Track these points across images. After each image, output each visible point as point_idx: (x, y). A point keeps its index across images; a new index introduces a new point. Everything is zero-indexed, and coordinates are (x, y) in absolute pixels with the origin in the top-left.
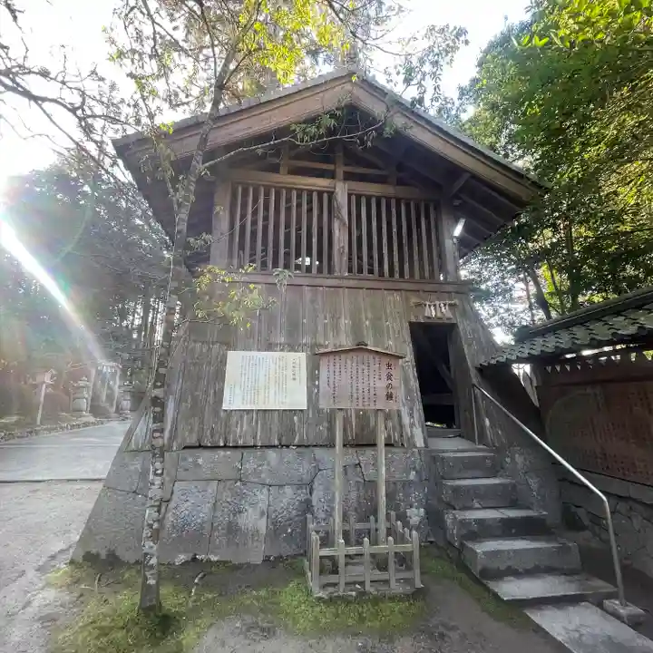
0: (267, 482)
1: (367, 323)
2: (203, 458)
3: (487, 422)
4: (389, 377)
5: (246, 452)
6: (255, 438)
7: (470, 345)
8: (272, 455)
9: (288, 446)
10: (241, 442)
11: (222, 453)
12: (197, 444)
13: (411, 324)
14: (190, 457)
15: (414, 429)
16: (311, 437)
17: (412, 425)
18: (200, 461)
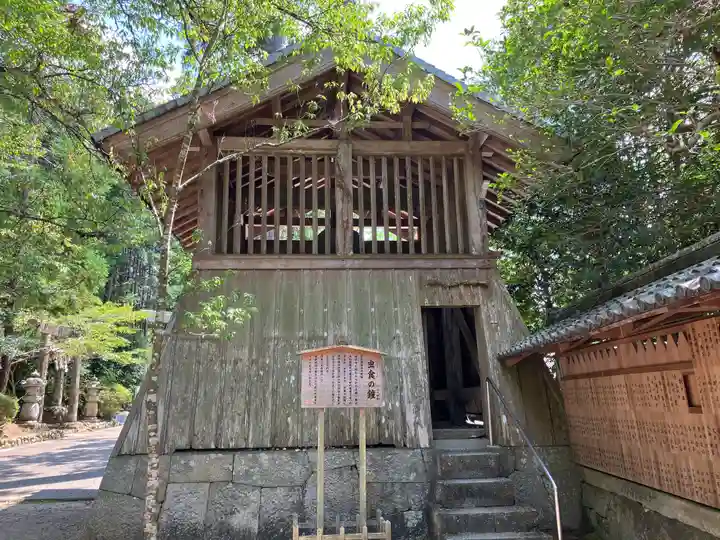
0: (260, 483)
1: (373, 309)
2: (194, 460)
3: (504, 419)
4: (371, 375)
5: (237, 455)
6: (246, 440)
7: (493, 330)
8: (264, 457)
9: (281, 449)
10: (232, 445)
11: (213, 456)
12: (188, 447)
13: (424, 310)
14: (181, 459)
15: (419, 427)
16: (306, 439)
17: (417, 424)
18: (192, 463)
